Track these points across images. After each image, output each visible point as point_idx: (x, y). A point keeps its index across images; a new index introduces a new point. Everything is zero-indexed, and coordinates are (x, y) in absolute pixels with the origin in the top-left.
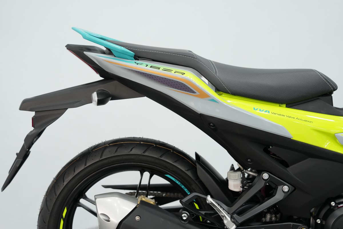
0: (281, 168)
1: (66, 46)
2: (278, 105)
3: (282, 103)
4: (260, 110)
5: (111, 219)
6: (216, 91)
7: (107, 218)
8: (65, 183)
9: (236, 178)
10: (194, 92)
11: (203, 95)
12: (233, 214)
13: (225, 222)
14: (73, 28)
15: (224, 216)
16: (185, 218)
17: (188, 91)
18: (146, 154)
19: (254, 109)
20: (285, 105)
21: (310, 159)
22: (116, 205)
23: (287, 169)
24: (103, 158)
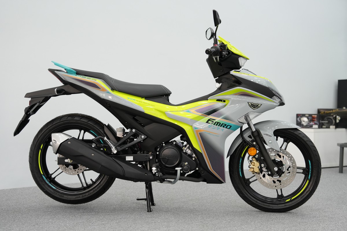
0: (141, 127)
1: (48, 70)
2: (141, 98)
3: (143, 98)
4: (131, 99)
5: (57, 142)
6: (112, 90)
7: (55, 142)
8: (42, 132)
9: (120, 131)
10: (100, 88)
11: (104, 90)
12: (117, 147)
13: (112, 149)
14: (52, 62)
15: (112, 147)
16: (93, 146)
17: (97, 88)
18: (81, 120)
19: (128, 98)
20: (144, 99)
21: (154, 123)
22: (60, 136)
23: (144, 128)
24: (61, 121)
